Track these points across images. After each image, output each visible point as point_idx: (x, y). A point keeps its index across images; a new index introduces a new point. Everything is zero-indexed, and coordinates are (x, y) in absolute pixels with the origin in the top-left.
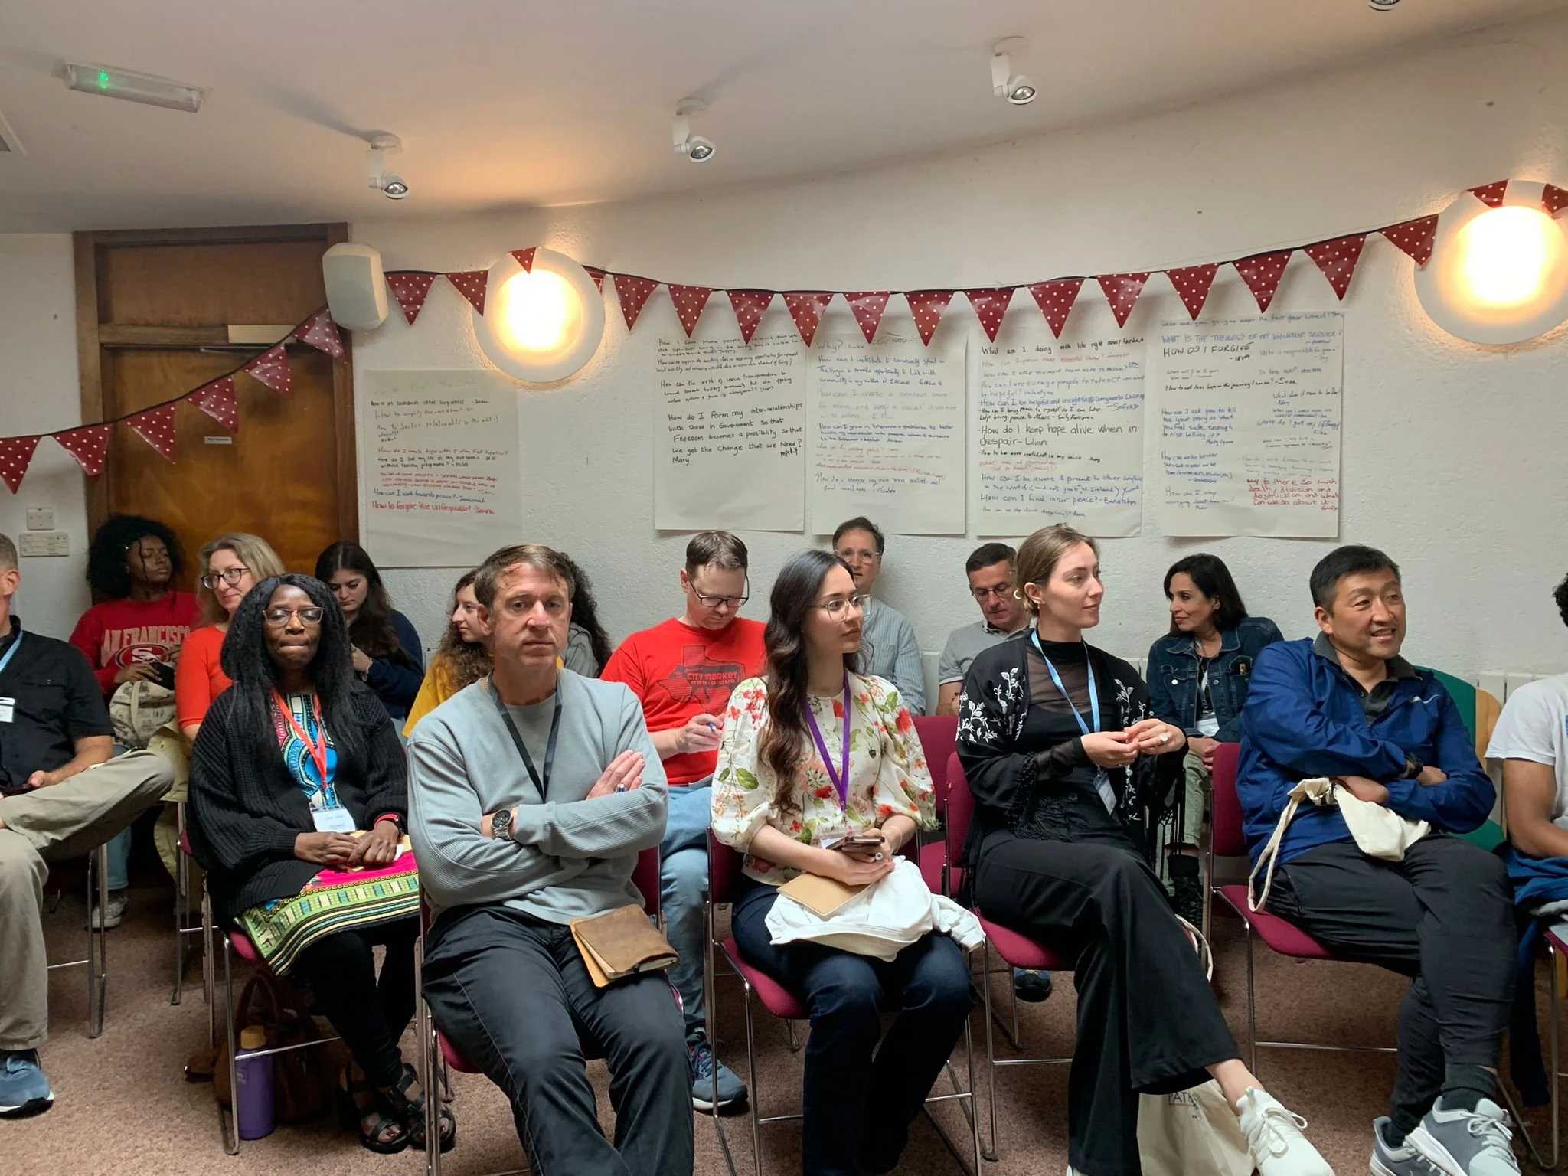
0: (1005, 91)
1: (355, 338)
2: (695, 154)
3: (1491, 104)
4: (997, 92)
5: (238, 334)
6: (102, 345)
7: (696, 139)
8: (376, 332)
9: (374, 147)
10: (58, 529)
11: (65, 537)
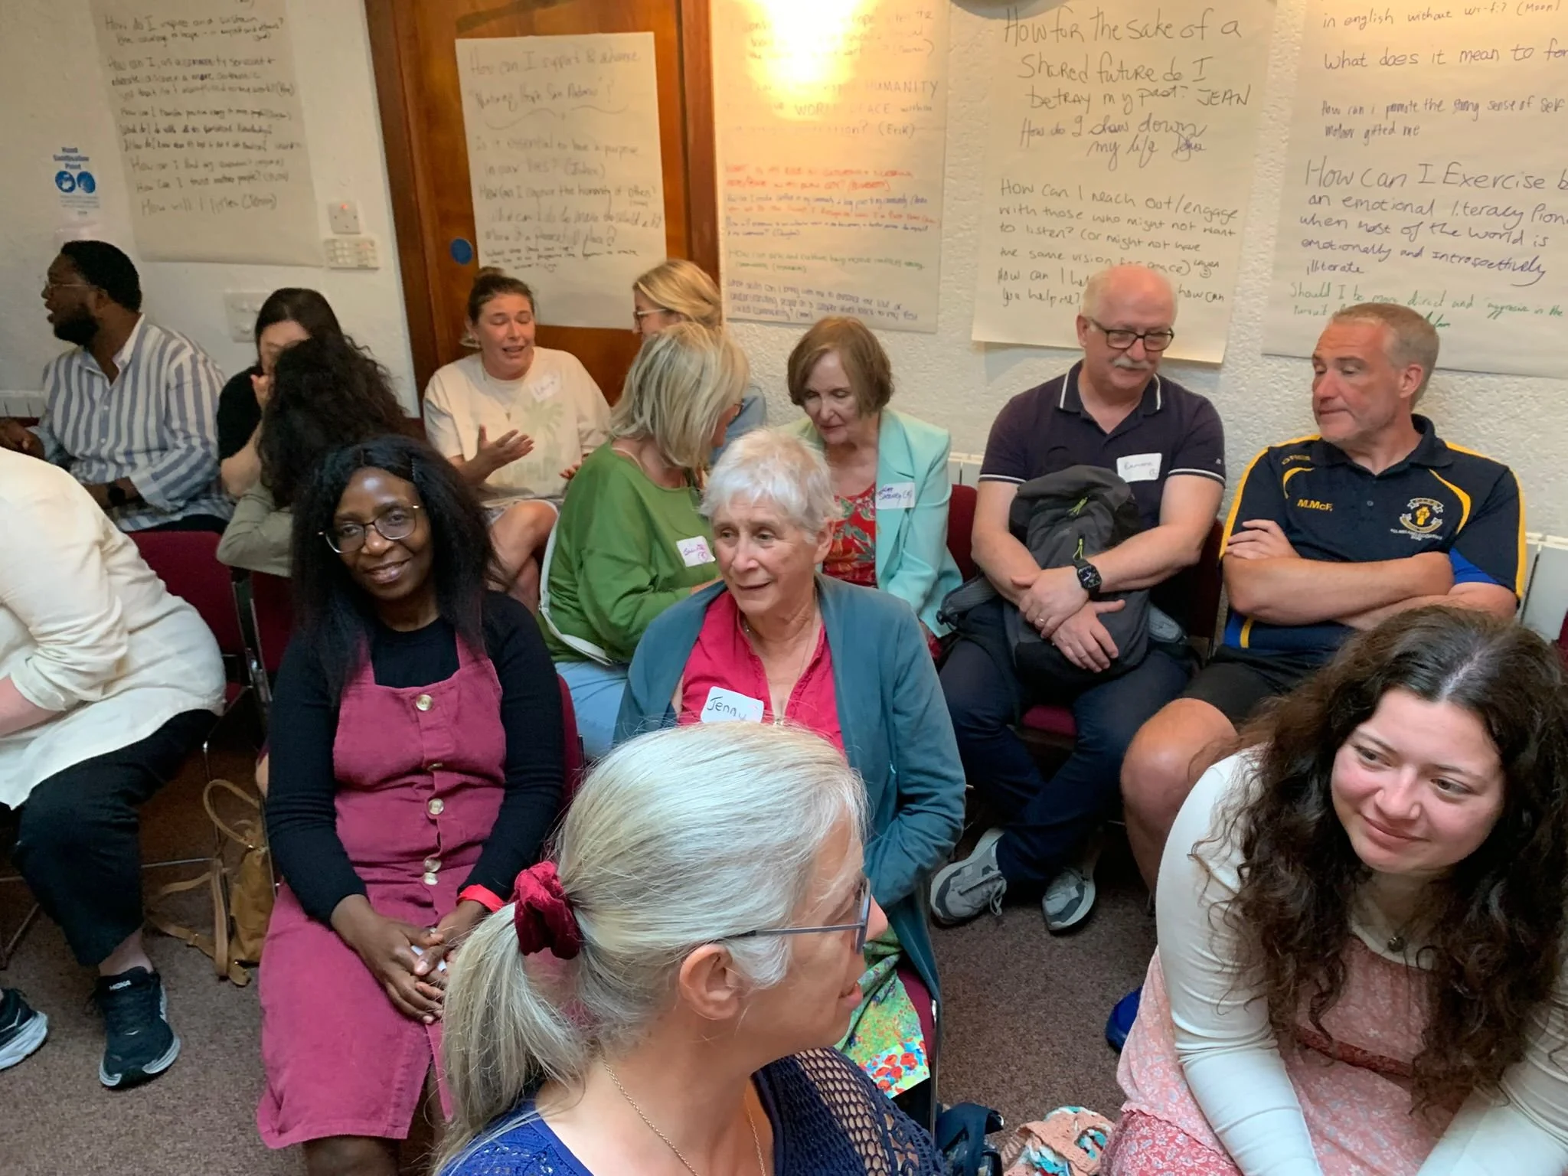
10: (365, 234)
11: (372, 244)
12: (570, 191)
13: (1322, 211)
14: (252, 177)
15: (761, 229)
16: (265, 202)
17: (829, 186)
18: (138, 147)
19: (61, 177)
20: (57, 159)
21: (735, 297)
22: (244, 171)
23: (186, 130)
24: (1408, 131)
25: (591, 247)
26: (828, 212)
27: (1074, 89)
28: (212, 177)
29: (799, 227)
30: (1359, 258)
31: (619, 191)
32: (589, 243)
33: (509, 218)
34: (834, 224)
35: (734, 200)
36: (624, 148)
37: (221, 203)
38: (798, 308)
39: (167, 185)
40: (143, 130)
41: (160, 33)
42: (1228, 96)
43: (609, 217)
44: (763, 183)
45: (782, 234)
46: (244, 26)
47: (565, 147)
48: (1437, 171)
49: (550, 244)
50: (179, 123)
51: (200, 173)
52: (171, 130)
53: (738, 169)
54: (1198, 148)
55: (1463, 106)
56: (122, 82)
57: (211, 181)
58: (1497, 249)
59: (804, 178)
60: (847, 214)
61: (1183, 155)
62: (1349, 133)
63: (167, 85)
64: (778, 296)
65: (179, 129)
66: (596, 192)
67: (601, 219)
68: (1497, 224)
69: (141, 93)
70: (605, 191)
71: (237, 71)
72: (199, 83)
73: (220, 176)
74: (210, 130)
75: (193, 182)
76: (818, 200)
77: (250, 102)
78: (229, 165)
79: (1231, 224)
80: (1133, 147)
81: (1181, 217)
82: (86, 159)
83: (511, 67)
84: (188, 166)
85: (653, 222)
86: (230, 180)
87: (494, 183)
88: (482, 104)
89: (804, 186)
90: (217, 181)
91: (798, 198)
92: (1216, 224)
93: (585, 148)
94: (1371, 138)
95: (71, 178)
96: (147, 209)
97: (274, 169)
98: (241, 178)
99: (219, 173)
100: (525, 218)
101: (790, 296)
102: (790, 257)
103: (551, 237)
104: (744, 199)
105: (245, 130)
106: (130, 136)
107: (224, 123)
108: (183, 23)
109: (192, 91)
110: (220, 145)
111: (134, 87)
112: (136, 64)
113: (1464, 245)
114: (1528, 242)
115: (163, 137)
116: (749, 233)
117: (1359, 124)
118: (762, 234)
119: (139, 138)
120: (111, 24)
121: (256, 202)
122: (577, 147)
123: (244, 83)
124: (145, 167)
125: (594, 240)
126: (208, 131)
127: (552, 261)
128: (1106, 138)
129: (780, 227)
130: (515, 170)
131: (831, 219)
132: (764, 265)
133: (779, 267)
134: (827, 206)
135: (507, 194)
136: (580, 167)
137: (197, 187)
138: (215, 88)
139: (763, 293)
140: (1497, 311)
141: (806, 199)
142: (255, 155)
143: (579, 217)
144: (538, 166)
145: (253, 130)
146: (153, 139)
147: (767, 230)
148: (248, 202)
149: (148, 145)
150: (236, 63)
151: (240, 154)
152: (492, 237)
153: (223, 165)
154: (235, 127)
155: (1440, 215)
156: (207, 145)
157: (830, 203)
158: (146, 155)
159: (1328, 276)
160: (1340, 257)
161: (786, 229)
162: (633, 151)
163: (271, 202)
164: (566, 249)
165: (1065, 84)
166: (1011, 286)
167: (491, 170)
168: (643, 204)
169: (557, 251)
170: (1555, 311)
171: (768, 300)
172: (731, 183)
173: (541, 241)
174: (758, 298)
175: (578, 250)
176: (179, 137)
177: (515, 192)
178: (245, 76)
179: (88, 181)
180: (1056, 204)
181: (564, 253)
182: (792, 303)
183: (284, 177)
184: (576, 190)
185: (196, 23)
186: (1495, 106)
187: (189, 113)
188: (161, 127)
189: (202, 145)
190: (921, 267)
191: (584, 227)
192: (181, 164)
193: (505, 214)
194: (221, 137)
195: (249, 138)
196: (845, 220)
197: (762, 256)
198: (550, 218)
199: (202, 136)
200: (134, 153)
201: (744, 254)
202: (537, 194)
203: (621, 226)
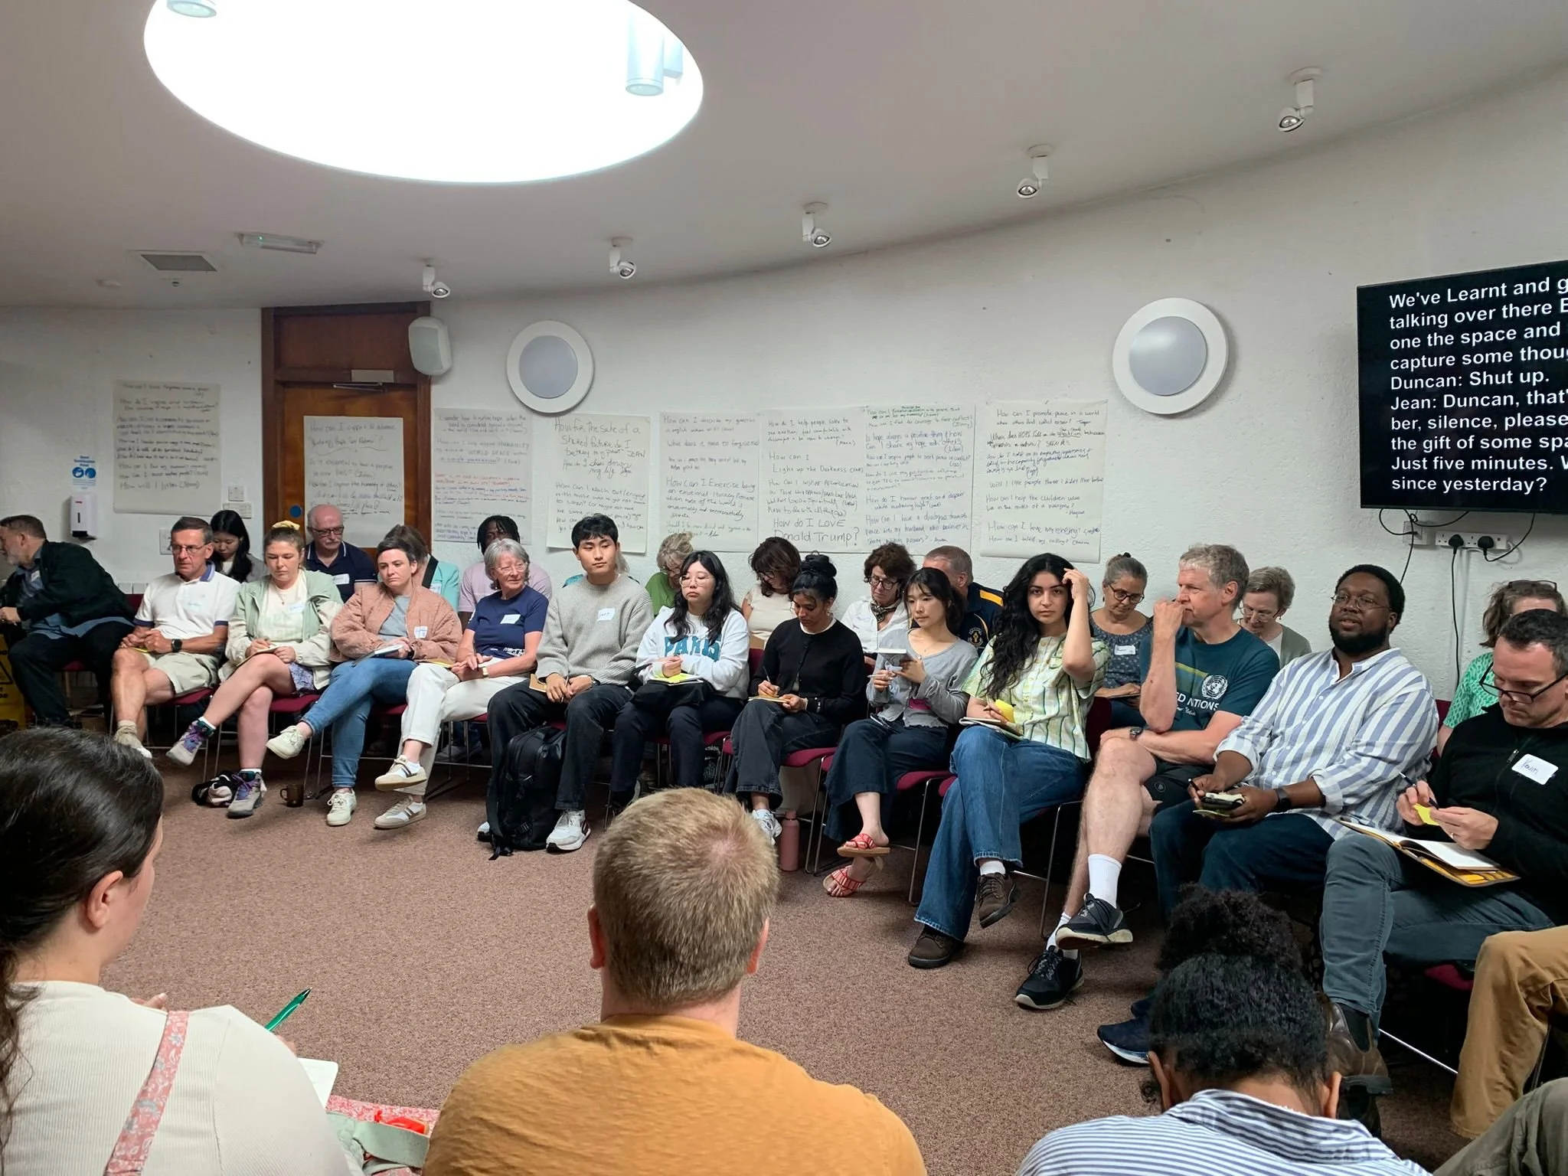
0: (809, 237)
1: (432, 379)
2: (622, 273)
3: (1168, 240)
4: (805, 239)
5: (358, 376)
6: (277, 382)
7: (622, 264)
8: (441, 377)
9: (428, 266)
10: (246, 501)
11: (250, 506)
12: (358, 484)
13: (674, 495)
14: (187, 473)
16: (192, 484)
17: (483, 483)
18: (125, 457)
19: (75, 470)
20: (76, 461)
21: (438, 531)
22: (183, 470)
23: (154, 450)
24: (696, 468)
26: (483, 494)
27: (582, 449)
28: (164, 472)
29: (469, 500)
30: (688, 513)
31: (382, 485)
32: (365, 508)
35: (439, 489)
36: (386, 467)
37: (167, 485)
38: (469, 535)
39: (138, 476)
40: (130, 449)
41: (150, 406)
42: (638, 454)
43: (376, 496)
44: (453, 482)
46: (196, 405)
47: (356, 465)
48: (707, 482)
50: (151, 447)
51: (156, 471)
52: (147, 450)
53: (442, 475)
54: (629, 472)
55: (711, 460)
56: (123, 427)
57: (164, 474)
58: (728, 508)
59: (472, 480)
60: (491, 495)
61: (625, 474)
62: (678, 468)
63: (149, 430)
64: (459, 530)
65: (150, 449)
66: (370, 485)
67: (372, 498)
68: (727, 499)
69: (133, 433)
70: (375, 485)
71: (189, 425)
72: (166, 429)
73: (169, 472)
74: (168, 450)
75: (153, 474)
76: (478, 489)
77: (194, 439)
78: (176, 467)
79: (644, 500)
80: (606, 471)
81: (626, 497)
82: (93, 462)
83: (331, 429)
84: (152, 466)
85: (399, 499)
86: (174, 474)
87: (317, 479)
88: (314, 444)
89: (472, 483)
90: (167, 474)
91: (469, 488)
92: (638, 500)
93: (367, 465)
94: (687, 470)
95: (82, 471)
96: (123, 488)
97: (200, 470)
98: (181, 474)
99: (169, 470)
101: (466, 530)
102: (465, 513)
103: (345, 505)
104: (444, 488)
105: (188, 451)
106: (121, 452)
107: (176, 448)
108: (163, 402)
109: (162, 432)
110: (172, 458)
111: (130, 429)
112: (132, 419)
113: (717, 507)
114: (737, 505)
115: (140, 453)
117: (682, 465)
119: (127, 453)
120: (123, 401)
121: (187, 485)
122: (362, 465)
123: (191, 430)
124: (128, 467)
125: (368, 507)
126: (166, 451)
128: (596, 467)
130: (329, 474)
131: (484, 497)
135: (324, 485)
136: (364, 474)
137: (155, 477)
138: (174, 432)
139: (452, 529)
140: (732, 530)
141: (473, 489)
142: (190, 463)
143: (361, 496)
144: (341, 473)
145: (192, 451)
146: (135, 454)
147: (454, 502)
148: (183, 484)
149: (131, 456)
150: (189, 421)
151: (183, 462)
153: (172, 467)
154: (182, 450)
155: (710, 496)
156: (165, 458)
158: (127, 461)
159: (677, 519)
160: (682, 512)
161: (463, 501)
162: (390, 467)
163: (196, 485)
164: (353, 510)
165: (579, 447)
166: (562, 525)
167: (316, 474)
168: (394, 491)
170: (748, 529)
171: (454, 532)
172: (438, 481)
174: (450, 531)
175: (359, 511)
176: (150, 453)
177: (328, 484)
178: (192, 427)
179: (92, 473)
180: (578, 492)
182: (466, 533)
183: (206, 473)
184: (361, 484)
185: (171, 403)
186: (721, 460)
187: (158, 443)
188: (140, 448)
189: (162, 457)
190: (524, 517)
191: (363, 500)
192: (148, 466)
193: (322, 494)
194: (174, 454)
195: (189, 455)
196: (491, 498)
197: (452, 512)
198: (346, 496)
199: (163, 453)
200: (122, 460)
201: (444, 512)
202: (340, 485)
203: (383, 500)
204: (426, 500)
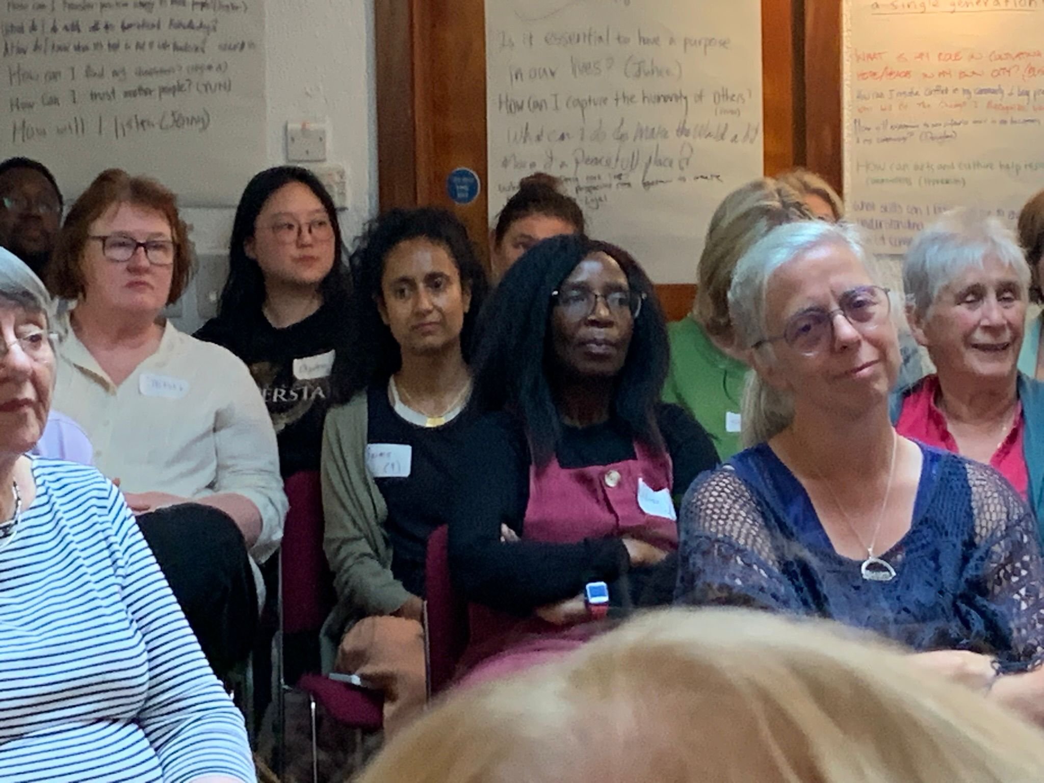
10: (333, 162)
11: (342, 174)
12: (629, 99)
14: (180, 88)
15: (903, 133)
16: (193, 120)
17: (996, 74)
18: (23, 51)
22: (168, 81)
23: (95, 28)
25: (655, 173)
26: (996, 107)
28: (121, 89)
29: (955, 128)
31: (700, 97)
32: (652, 167)
33: (539, 138)
34: (1004, 122)
35: (866, 98)
36: (711, 41)
37: (129, 124)
39: (54, 101)
40: (33, 28)
43: (683, 131)
44: (907, 74)
45: (932, 138)
47: (627, 41)
49: (593, 170)
50: (87, 19)
51: (101, 86)
52: (75, 27)
53: (871, 57)
57: (119, 94)
59: (964, 65)
60: (1020, 108)
65: (85, 27)
66: (666, 98)
67: (672, 134)
70: (678, 97)
73: (133, 88)
74: (130, 26)
75: (94, 96)
76: (981, 92)
78: (149, 73)
84: (89, 73)
85: (747, 135)
86: (147, 92)
87: (521, 90)
89: (963, 74)
90: (127, 94)
91: (955, 90)
93: (656, 41)
96: (19, 136)
97: (214, 77)
98: (163, 90)
99: (133, 83)
100: (562, 137)
102: (943, 167)
103: (597, 161)
104: (880, 96)
105: (179, 25)
106: (14, 38)
107: (151, 18)
110: (139, 46)
115: (62, 37)
116: (887, 140)
118: (904, 139)
119: (26, 39)
121: (179, 121)
122: (644, 41)
124: (27, 77)
125: (660, 163)
126: (126, 28)
127: (597, 194)
129: (930, 129)
130: (553, 74)
131: (1000, 116)
132: (908, 181)
133: (928, 181)
134: (996, 98)
135: (538, 105)
136: (648, 67)
137: (97, 103)
141: (966, 91)
142: (187, 59)
143: (641, 133)
144: (586, 68)
145: (191, 26)
146: (46, 39)
147: (912, 134)
148: (169, 121)
149: (37, 48)
151: (167, 58)
152: (511, 166)
153: (140, 73)
154: (165, 25)
156: (122, 47)
157: (1000, 95)
158: (32, 62)
161: (938, 132)
162: (723, 44)
163: (203, 121)
164: (619, 176)
167: (517, 74)
168: (732, 112)
169: (606, 180)
172: (862, 75)
173: (582, 166)
174: (897, 225)
175: (635, 178)
176: (86, 37)
177: (551, 104)
181: (615, 182)
183: (226, 87)
184: (639, 98)
187: (104, 6)
188: (60, 24)
189: (114, 47)
191: (647, 146)
192: (80, 72)
193: (533, 133)
194: (147, 36)
195: (183, 37)
196: (1019, 116)
197: (904, 167)
198: (598, 136)
199: (116, 35)
200: (15, 60)
201: (878, 167)
202: (581, 104)
203: (700, 143)
204: (827, 133)
